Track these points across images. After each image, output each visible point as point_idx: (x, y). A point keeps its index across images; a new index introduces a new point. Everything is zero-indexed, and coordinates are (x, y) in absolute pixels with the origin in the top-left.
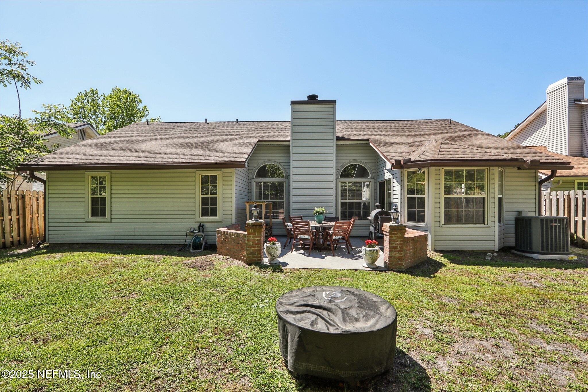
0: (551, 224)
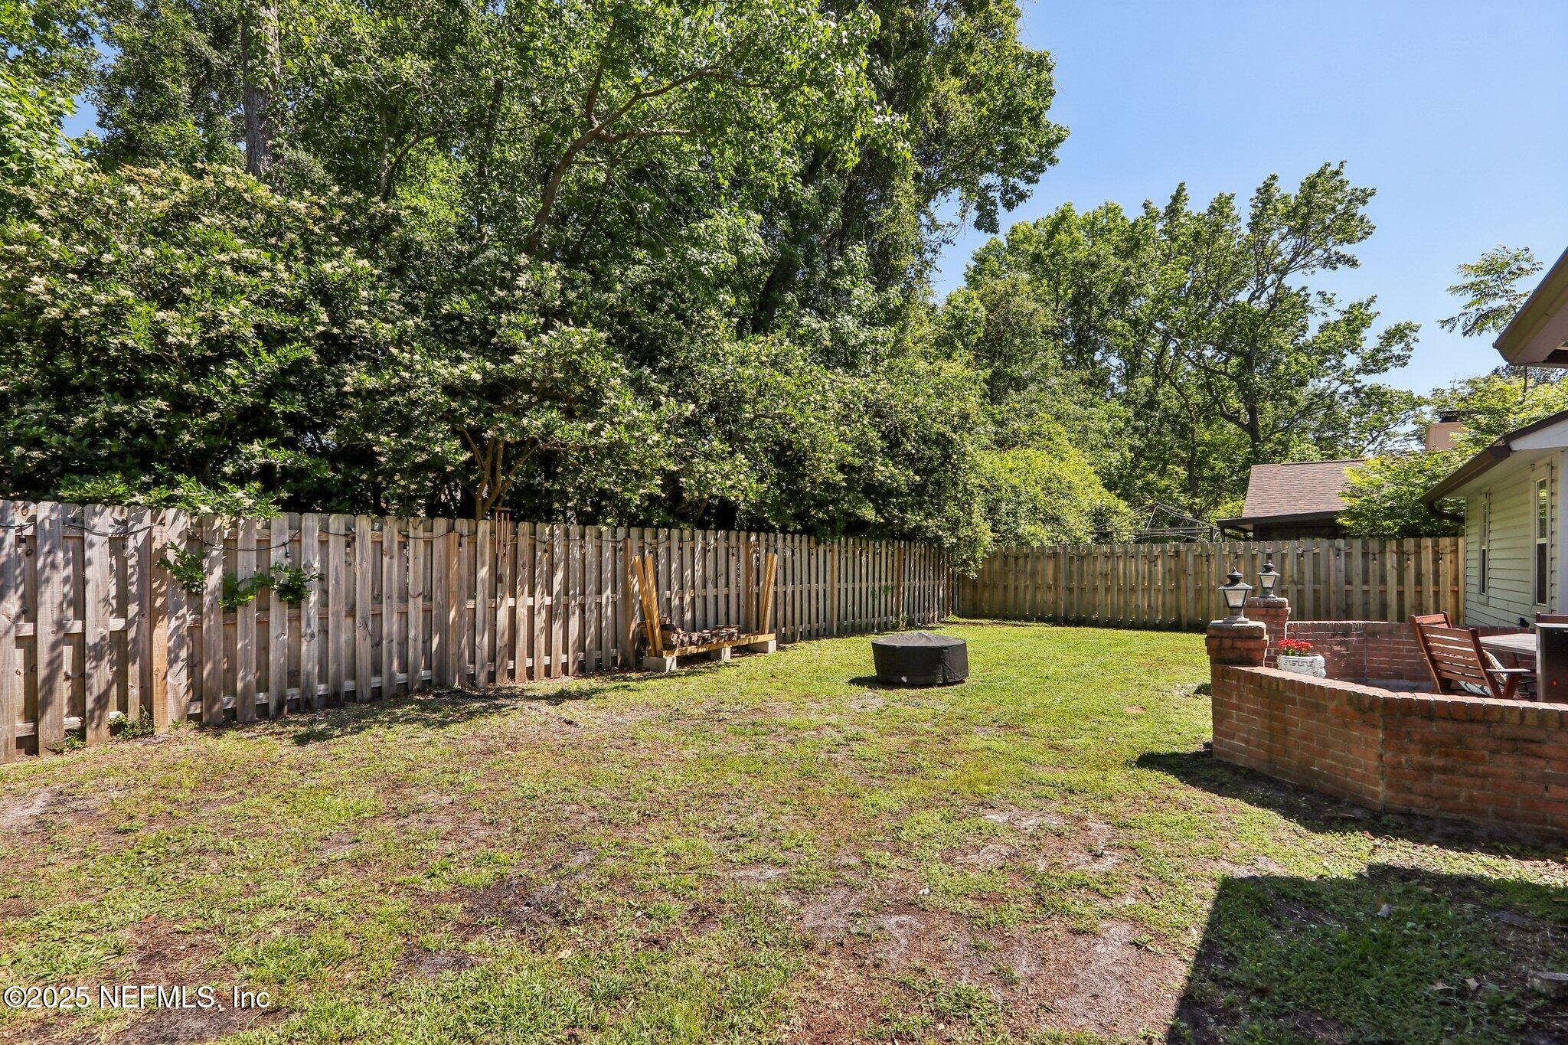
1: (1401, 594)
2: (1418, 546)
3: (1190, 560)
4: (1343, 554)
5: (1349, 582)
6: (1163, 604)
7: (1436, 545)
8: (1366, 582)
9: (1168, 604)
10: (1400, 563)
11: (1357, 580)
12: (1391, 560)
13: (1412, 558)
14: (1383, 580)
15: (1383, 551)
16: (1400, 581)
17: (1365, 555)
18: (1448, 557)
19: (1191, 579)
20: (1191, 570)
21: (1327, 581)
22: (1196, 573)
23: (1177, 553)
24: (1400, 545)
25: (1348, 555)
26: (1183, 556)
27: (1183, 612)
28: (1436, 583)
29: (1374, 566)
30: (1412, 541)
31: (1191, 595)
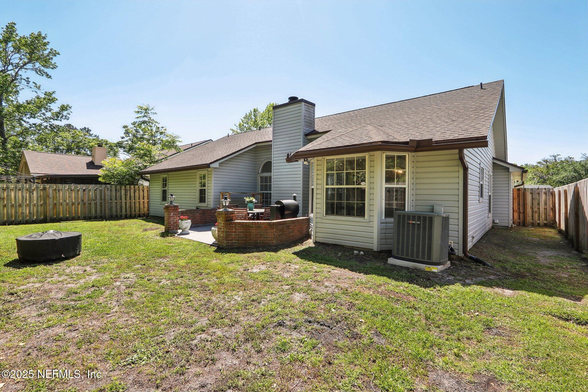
0: (408, 222)
1: (126, 203)
2: (130, 188)
3: (51, 192)
4: (109, 190)
5: (111, 200)
6: (37, 212)
7: (134, 187)
8: (116, 199)
9: (39, 211)
10: (126, 193)
11: (114, 199)
12: (123, 192)
13: (129, 191)
14: (121, 199)
15: (121, 189)
16: (126, 199)
17: (116, 190)
18: (137, 191)
19: (51, 200)
20: (51, 196)
21: (105, 199)
22: (53, 197)
23: (44, 189)
24: (125, 187)
25: (111, 190)
26: (47, 189)
27: (48, 214)
28: (135, 199)
29: (118, 194)
30: (128, 186)
31: (51, 206)
